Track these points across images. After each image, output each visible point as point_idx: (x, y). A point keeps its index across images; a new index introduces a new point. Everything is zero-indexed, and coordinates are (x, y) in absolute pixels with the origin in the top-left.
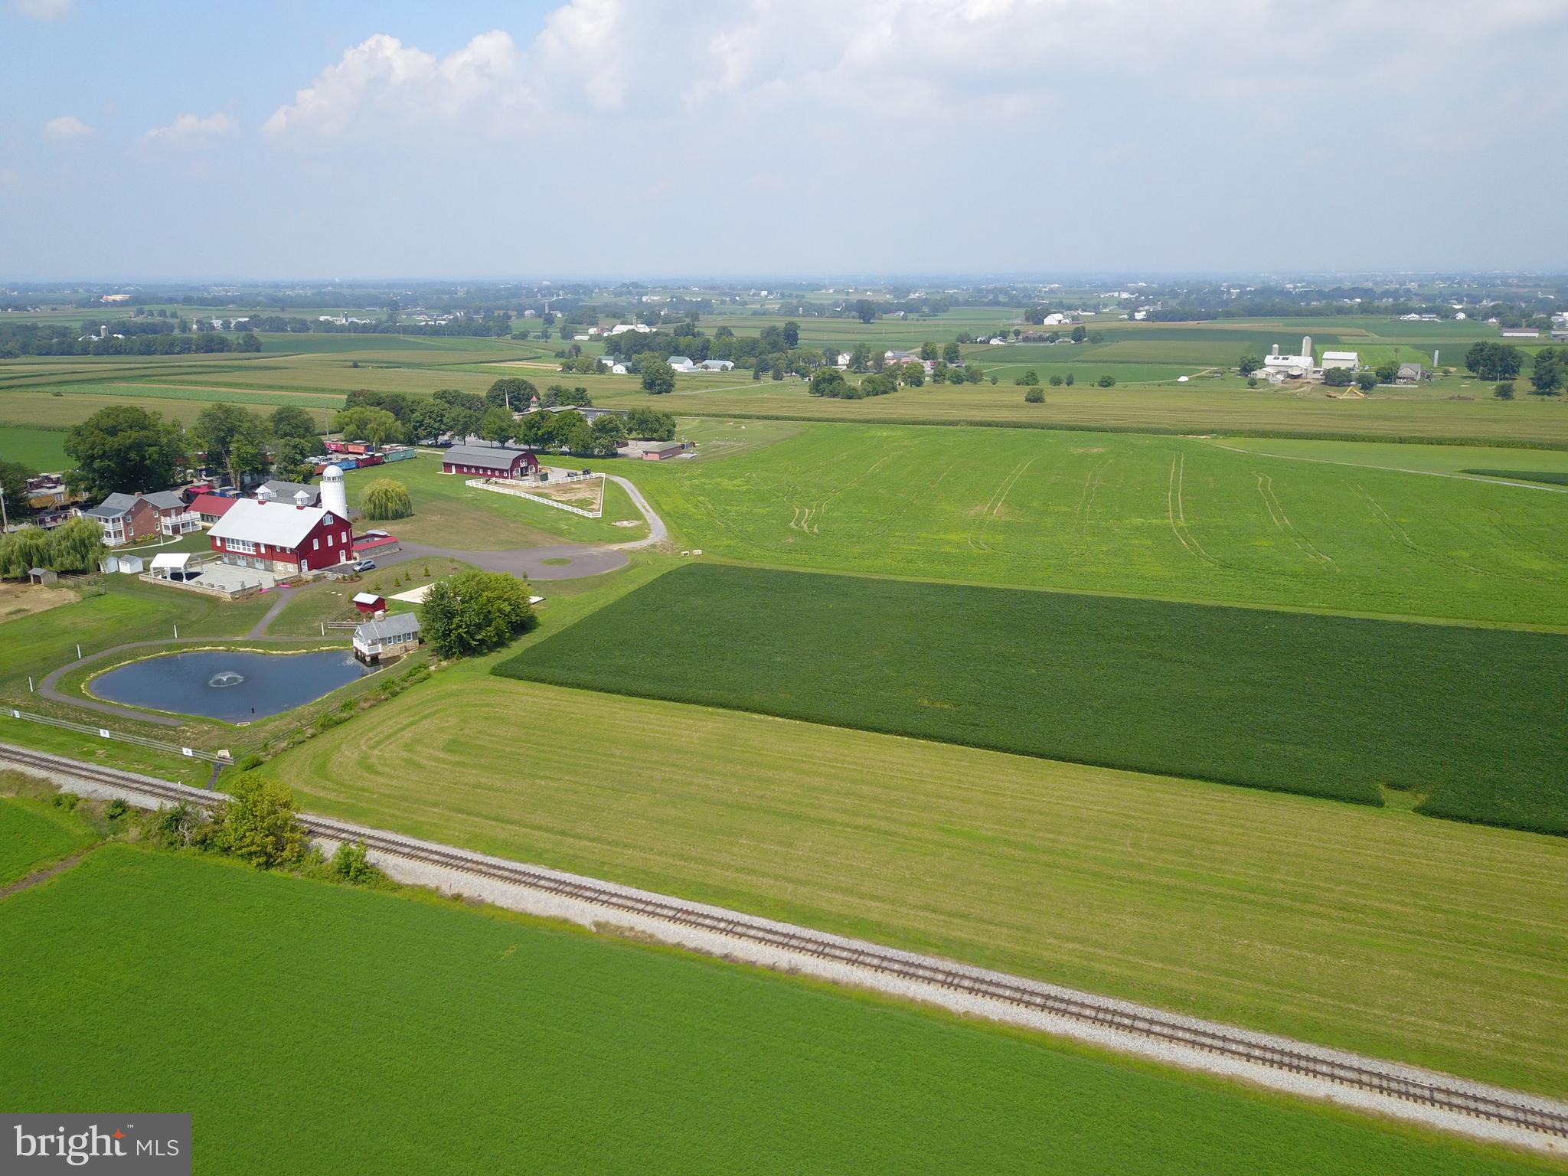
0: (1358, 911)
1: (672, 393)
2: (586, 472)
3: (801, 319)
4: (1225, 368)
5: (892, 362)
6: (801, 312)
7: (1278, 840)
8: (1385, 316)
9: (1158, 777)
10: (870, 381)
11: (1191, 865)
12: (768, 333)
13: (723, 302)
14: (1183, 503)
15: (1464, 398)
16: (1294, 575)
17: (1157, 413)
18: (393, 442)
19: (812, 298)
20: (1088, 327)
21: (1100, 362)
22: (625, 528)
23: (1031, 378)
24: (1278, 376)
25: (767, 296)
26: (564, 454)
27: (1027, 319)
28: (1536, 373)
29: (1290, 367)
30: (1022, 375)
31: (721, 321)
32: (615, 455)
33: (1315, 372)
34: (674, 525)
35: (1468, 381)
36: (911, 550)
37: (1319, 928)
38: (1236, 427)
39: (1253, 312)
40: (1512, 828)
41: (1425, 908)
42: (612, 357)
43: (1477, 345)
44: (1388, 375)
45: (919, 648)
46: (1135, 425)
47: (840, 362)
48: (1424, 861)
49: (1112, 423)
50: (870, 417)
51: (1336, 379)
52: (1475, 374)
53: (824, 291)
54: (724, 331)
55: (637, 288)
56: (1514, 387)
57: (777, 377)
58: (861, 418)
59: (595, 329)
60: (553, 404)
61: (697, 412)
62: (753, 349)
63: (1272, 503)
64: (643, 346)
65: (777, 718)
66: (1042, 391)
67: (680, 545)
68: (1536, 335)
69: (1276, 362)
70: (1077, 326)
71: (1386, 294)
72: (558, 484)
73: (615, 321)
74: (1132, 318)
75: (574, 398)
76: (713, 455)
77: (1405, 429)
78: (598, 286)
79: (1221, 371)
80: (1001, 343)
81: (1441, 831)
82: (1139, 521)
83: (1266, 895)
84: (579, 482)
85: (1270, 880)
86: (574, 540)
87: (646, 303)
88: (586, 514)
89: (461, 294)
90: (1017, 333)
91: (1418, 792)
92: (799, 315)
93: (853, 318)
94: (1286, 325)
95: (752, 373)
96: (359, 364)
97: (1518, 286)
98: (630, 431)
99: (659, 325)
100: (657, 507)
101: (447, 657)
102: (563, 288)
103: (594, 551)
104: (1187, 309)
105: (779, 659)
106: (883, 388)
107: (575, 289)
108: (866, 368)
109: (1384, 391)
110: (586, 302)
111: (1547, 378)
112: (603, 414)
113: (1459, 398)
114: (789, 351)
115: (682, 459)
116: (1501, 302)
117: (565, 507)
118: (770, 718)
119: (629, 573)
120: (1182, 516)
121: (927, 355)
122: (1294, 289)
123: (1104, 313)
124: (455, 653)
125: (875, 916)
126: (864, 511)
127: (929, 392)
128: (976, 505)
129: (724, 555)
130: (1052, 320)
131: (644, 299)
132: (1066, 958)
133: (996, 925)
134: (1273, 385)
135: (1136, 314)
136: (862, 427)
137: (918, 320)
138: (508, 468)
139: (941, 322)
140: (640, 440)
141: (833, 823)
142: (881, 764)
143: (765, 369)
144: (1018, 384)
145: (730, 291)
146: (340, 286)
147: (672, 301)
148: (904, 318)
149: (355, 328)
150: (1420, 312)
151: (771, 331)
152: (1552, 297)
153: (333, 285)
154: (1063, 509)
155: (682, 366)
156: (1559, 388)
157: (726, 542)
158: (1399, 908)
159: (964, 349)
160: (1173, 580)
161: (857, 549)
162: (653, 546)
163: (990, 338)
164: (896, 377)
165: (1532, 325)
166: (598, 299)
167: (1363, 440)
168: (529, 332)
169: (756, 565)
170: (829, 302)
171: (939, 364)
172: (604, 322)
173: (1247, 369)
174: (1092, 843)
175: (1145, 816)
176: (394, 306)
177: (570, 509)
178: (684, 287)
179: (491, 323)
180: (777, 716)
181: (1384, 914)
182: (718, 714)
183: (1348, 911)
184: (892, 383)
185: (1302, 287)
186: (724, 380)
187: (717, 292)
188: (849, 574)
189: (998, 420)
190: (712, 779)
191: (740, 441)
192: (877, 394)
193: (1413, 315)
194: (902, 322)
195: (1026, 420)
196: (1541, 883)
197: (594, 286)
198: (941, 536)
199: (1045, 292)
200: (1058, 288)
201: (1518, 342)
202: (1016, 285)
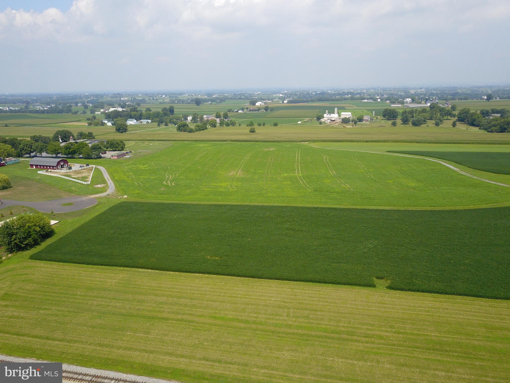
0: (371, 337)
1: (127, 132)
2: (88, 165)
3: (176, 105)
5: (206, 119)
6: (176, 102)
7: (341, 307)
8: (358, 101)
9: (296, 282)
10: (198, 126)
11: (309, 323)
12: (163, 110)
13: (150, 99)
14: (300, 167)
15: (383, 126)
16: (338, 193)
17: (291, 135)
18: (11, 156)
19: (180, 97)
20: (269, 106)
21: (273, 117)
22: (98, 188)
23: (251, 124)
24: (328, 121)
25: (165, 97)
26: (81, 158)
27: (250, 104)
28: (402, 118)
29: (332, 117)
30: (249, 123)
31: (148, 106)
32: (101, 157)
33: (339, 119)
34: (118, 185)
35: (383, 121)
36: (207, 191)
37: (358, 348)
39: (320, 100)
40: (420, 292)
41: (395, 332)
42: (107, 120)
43: (385, 109)
44: (361, 120)
45: (208, 233)
46: (284, 140)
47: (188, 119)
48: (392, 310)
49: (277, 139)
50: (197, 139)
51: (345, 121)
52: (385, 118)
53: (184, 95)
54: (148, 110)
55: (120, 95)
56: (397, 122)
57: (166, 125)
58: (194, 139)
59: (103, 110)
60: (80, 139)
61: (135, 139)
62: (158, 115)
63: (329, 166)
64: (118, 116)
65: (149, 270)
66: (254, 128)
67: (119, 194)
68: (400, 106)
69: (327, 116)
70: (266, 106)
71: (358, 94)
72: (76, 171)
73: (109, 107)
74: (283, 103)
75: (88, 136)
76: (138, 156)
77: (368, 138)
78: (105, 95)
79: (311, 119)
80: (242, 112)
81: (396, 295)
82: (286, 175)
83: (337, 334)
84: (84, 169)
85: (338, 326)
86: (76, 194)
87: (123, 100)
88: (84, 183)
89: (55, 98)
90: (247, 108)
91: (387, 280)
92: (175, 103)
93: (194, 104)
94: (330, 104)
95: (157, 124)
96: (8, 125)
97: (394, 91)
98: (107, 148)
99: (126, 108)
100: (113, 178)
101: (11, 252)
102: (92, 95)
103: (84, 198)
104: (300, 99)
105: (152, 243)
106: (202, 129)
107: (97, 96)
108: (197, 121)
109: (360, 125)
110: (101, 100)
111: (405, 119)
112: (98, 142)
113: (381, 126)
114: (171, 116)
115: (126, 158)
117: (76, 180)
118: (146, 270)
119: (97, 207)
120: (300, 172)
121: (218, 116)
122: (331, 92)
123: (275, 101)
124: (15, 250)
126: (192, 175)
127: (218, 129)
128: (232, 172)
129: (136, 197)
130: (258, 104)
131: (122, 99)
133: (233, 364)
134: (327, 124)
135: (284, 101)
136: (194, 143)
137: (215, 104)
138: (55, 165)
139: (223, 105)
140: (111, 151)
141: (167, 319)
142: (189, 288)
143: (162, 122)
144: (248, 126)
145: (152, 96)
146: (8, 96)
147: (132, 99)
148: (211, 104)
149: (11, 111)
150: (367, 99)
151: (164, 109)
152: (403, 94)
153: (5, 95)
154: (261, 171)
155: (131, 122)
156: (409, 122)
157: (137, 191)
158: (386, 334)
159: (230, 114)
160: (298, 197)
161: (188, 191)
162: (108, 195)
163: (238, 110)
164: (207, 125)
165: (399, 103)
166: (105, 99)
167: (355, 142)
168: (78, 112)
169: (148, 201)
170: (186, 99)
171: (221, 119)
172: (106, 107)
173: (319, 118)
174: (271, 317)
175: (291, 301)
176: (28, 103)
177: (78, 181)
178: (136, 94)
179: (64, 109)
180: (149, 269)
181: (381, 337)
182: (124, 270)
183: (368, 338)
184: (206, 127)
185: (333, 92)
186: (147, 126)
187: (148, 96)
188: (184, 202)
189: (240, 139)
190: (118, 303)
191: (149, 150)
192: (200, 131)
193: (366, 100)
194: (211, 105)
195: (249, 139)
196: (433, 315)
197: (104, 95)
198: (219, 184)
199: (256, 95)
200: (260, 93)
201: (396, 108)
202: (247, 92)
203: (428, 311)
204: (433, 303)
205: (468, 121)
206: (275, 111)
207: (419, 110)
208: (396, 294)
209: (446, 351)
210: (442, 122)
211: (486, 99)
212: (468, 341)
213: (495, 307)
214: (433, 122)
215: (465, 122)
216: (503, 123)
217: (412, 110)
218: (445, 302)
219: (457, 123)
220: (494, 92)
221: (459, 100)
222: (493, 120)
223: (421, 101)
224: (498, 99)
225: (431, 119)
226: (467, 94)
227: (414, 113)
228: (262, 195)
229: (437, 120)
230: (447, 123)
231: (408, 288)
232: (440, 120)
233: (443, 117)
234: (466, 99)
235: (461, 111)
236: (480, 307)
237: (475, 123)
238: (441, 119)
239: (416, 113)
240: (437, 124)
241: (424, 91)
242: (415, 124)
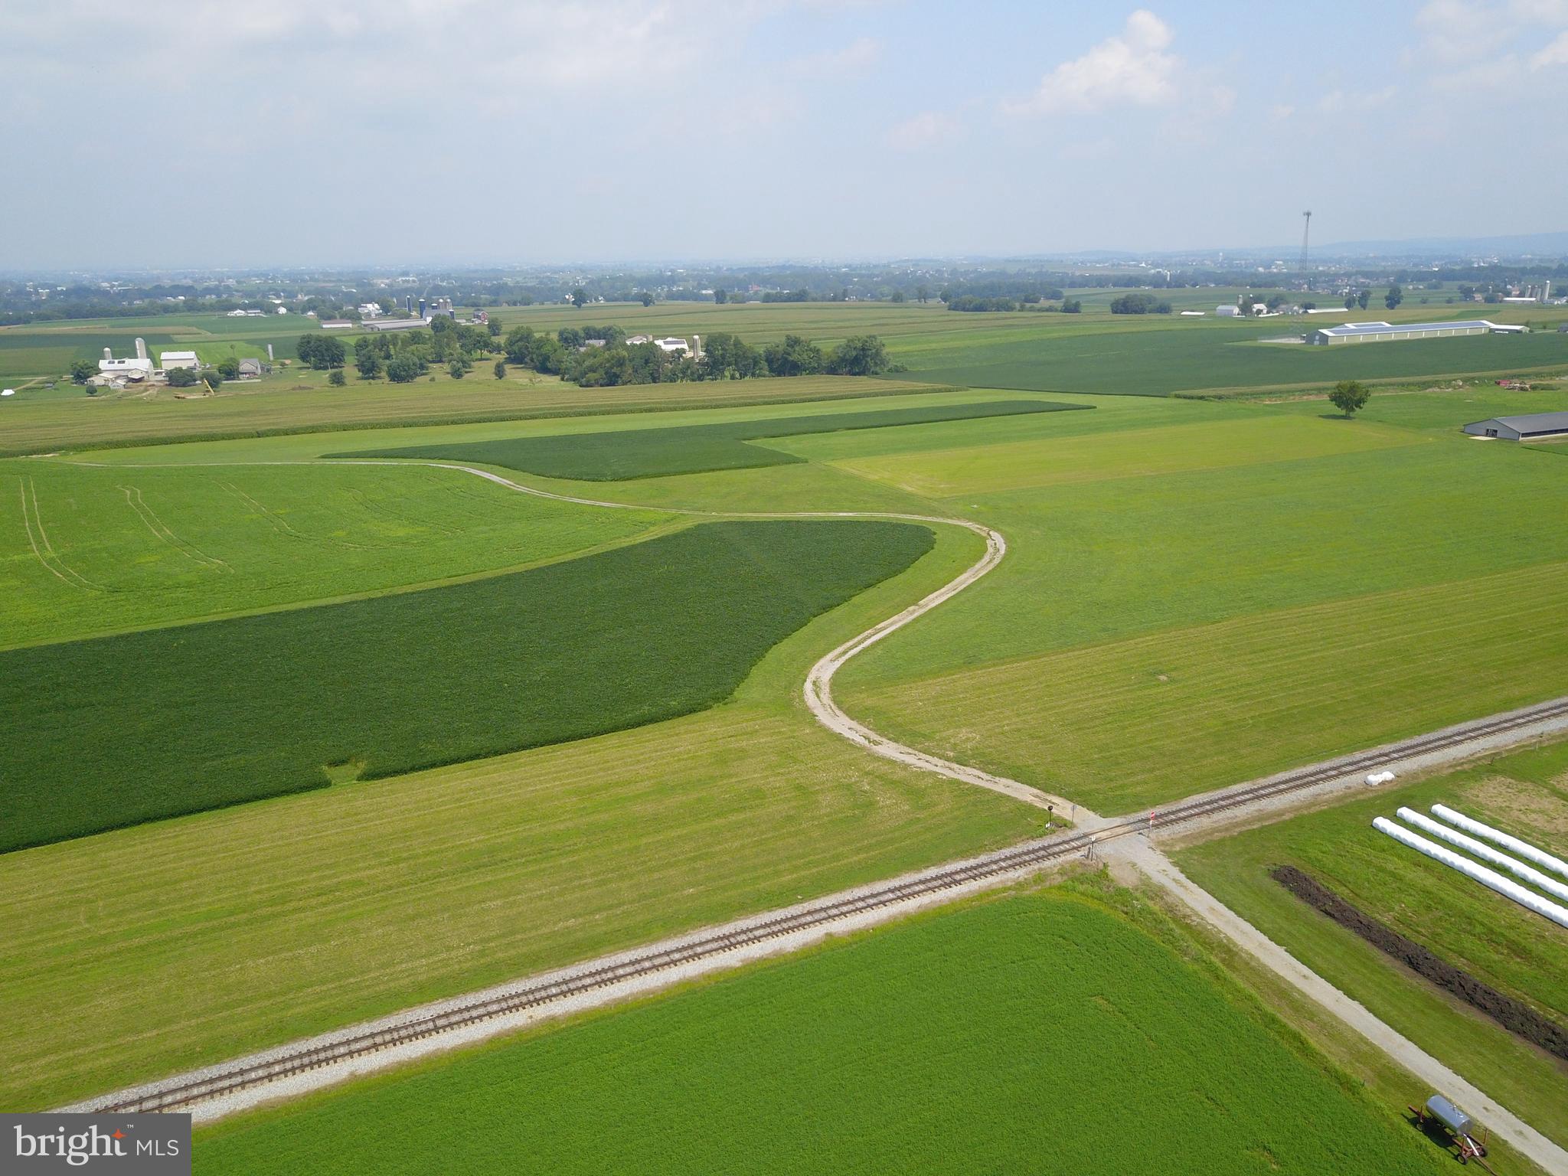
0: (333, 891)
4: (55, 377)
7: (244, 853)
8: (212, 313)
11: (161, 914)
14: (45, 531)
15: (304, 388)
16: (190, 585)
24: (118, 381)
28: (359, 361)
29: (129, 370)
33: (156, 374)
35: (304, 372)
37: (303, 922)
38: (87, 440)
39: (71, 314)
40: (439, 766)
41: (389, 863)
43: (303, 338)
44: (230, 372)
48: (377, 822)
51: (179, 379)
52: (308, 365)
56: (344, 374)
63: (147, 515)
68: (350, 325)
69: (112, 367)
71: (208, 291)
77: (261, 423)
79: (51, 380)
81: (384, 789)
83: (245, 912)
85: (245, 895)
91: (357, 761)
94: (113, 327)
97: (324, 281)
109: (230, 388)
111: (368, 365)
113: (300, 388)
116: (313, 296)
120: (48, 546)
122: (111, 287)
134: (115, 391)
150: (245, 307)
152: (355, 291)
156: (380, 372)
158: (368, 872)
165: (345, 317)
167: (223, 439)
173: (82, 375)
174: (38, 937)
175: (94, 883)
181: (358, 883)
183: (326, 894)
185: (119, 286)
193: (239, 311)
196: (471, 805)
201: (337, 333)
203: (459, 800)
204: (469, 780)
205: (532, 360)
207: (402, 336)
208: (382, 786)
209: (502, 861)
210: (470, 368)
211: (574, 303)
212: (544, 830)
213: (595, 752)
214: (447, 367)
215: (526, 363)
216: (608, 361)
217: (384, 336)
218: (495, 771)
219: (508, 367)
220: (591, 282)
221: (509, 305)
222: (588, 355)
223: (409, 309)
224: (602, 302)
225: (441, 361)
226: (528, 289)
227: (391, 347)
229: (455, 363)
230: (482, 370)
231: (410, 765)
232: (463, 362)
233: (469, 352)
234: (527, 302)
235: (511, 334)
236: (567, 759)
237: (549, 365)
238: (466, 357)
239: (395, 345)
240: (457, 374)
241: (414, 281)
242: (396, 377)
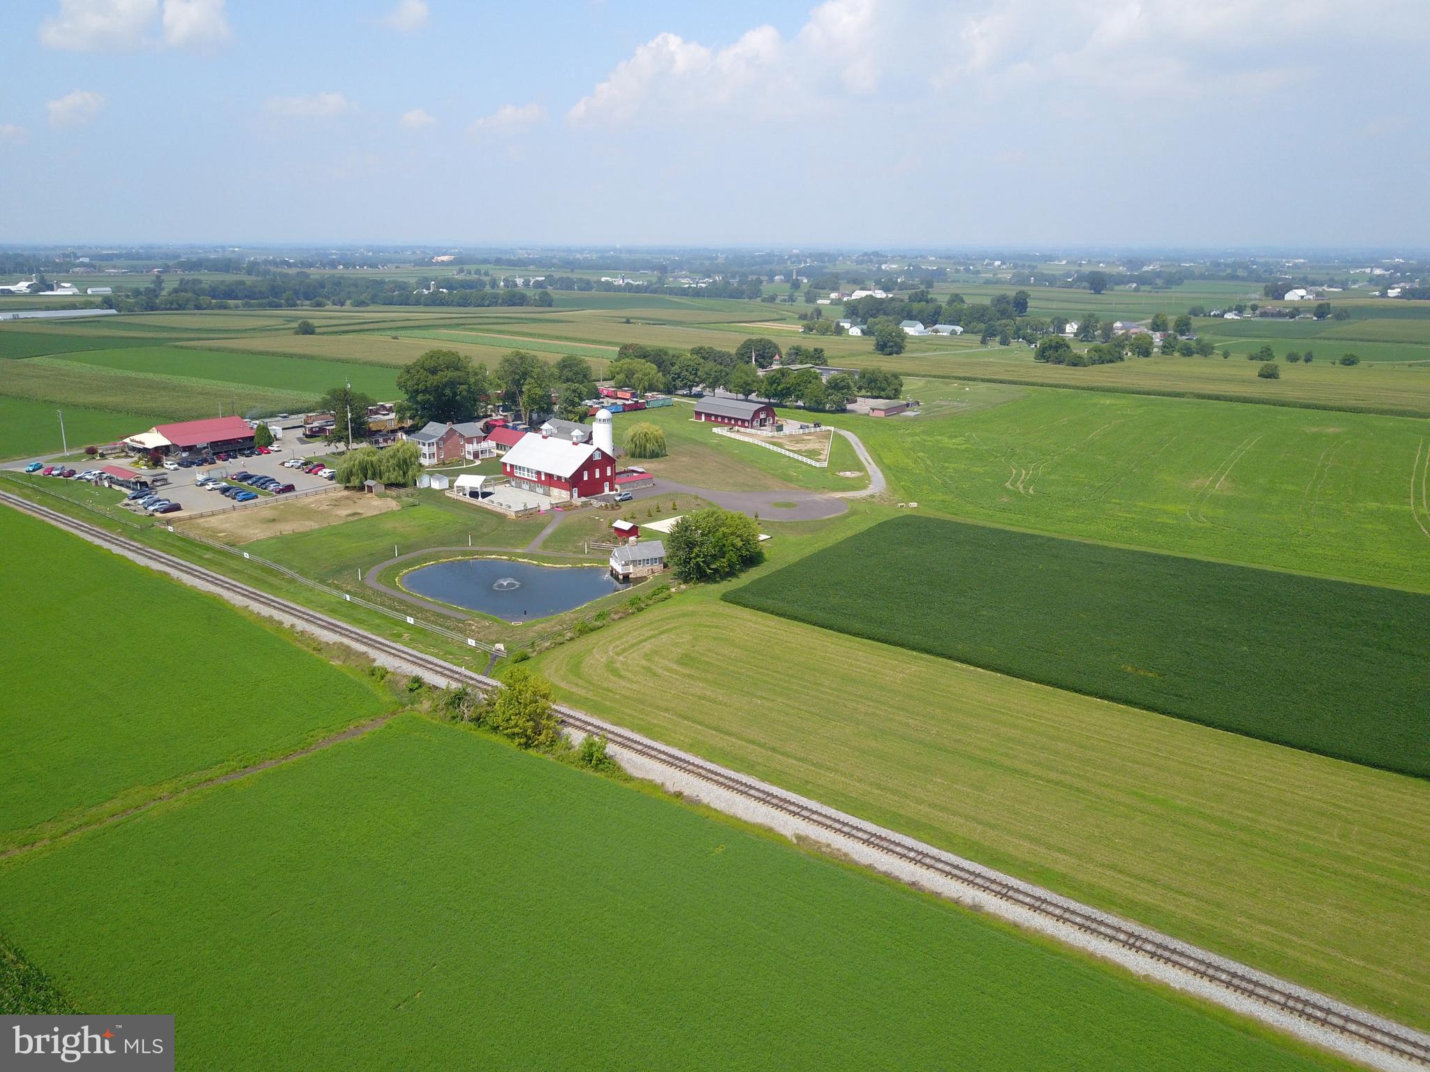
1: (901, 355)
2: (817, 425)
3: (1032, 288)
5: (1120, 332)
6: (1032, 282)
9: (1374, 770)
10: (1097, 350)
11: (1406, 866)
12: (998, 300)
13: (957, 271)
14: (1426, 490)
17: (1405, 395)
18: (654, 391)
19: (1044, 268)
20: (1333, 303)
21: (1344, 339)
22: (847, 478)
23: (1266, 354)
25: (1000, 266)
26: (799, 408)
27: (1267, 294)
30: (1257, 350)
31: (954, 288)
32: (844, 411)
34: (893, 478)
36: (1126, 518)
42: (849, 320)
45: (1127, 615)
46: (1378, 406)
47: (1067, 331)
49: (1351, 403)
50: (1094, 385)
53: (1056, 262)
54: (957, 298)
55: (879, 257)
57: (1004, 342)
58: (1085, 385)
59: (836, 294)
60: (793, 362)
61: (923, 374)
62: (983, 315)
64: (878, 311)
65: (978, 669)
66: (1276, 367)
67: (897, 497)
70: (1321, 302)
72: (791, 435)
73: (855, 287)
74: (1384, 295)
75: (812, 357)
76: (936, 414)
78: (842, 254)
80: (1236, 317)
82: (1373, 505)
84: (810, 434)
86: (800, 486)
87: (886, 271)
88: (814, 463)
89: (720, 260)
90: (1254, 308)
92: (1030, 285)
93: (1084, 288)
95: (979, 338)
96: (631, 321)
98: (860, 389)
99: (895, 292)
100: (879, 461)
101: (686, 582)
102: (810, 256)
103: (818, 497)
105: (985, 613)
106: (1108, 358)
107: (821, 257)
108: (1094, 337)
110: (830, 269)
112: (836, 372)
114: (1018, 318)
115: (907, 416)
117: (796, 456)
118: (972, 668)
119: (847, 520)
121: (1156, 327)
123: (1353, 289)
124: (693, 578)
125: (1060, 868)
126: (1081, 476)
127: (1157, 363)
128: (1198, 478)
129: (938, 510)
130: (1294, 295)
131: (883, 267)
132: (1257, 939)
133: (1185, 895)
136: (1085, 394)
137: (1150, 292)
138: (749, 418)
139: (1174, 295)
140: (868, 397)
141: (1027, 774)
143: (993, 335)
144: (1252, 359)
145: (967, 262)
146: (620, 251)
147: (909, 268)
148: (1136, 290)
149: (629, 288)
151: (1002, 299)
153: (615, 250)
154: (1290, 488)
155: (913, 330)
157: (941, 497)
159: (1196, 322)
160: (1409, 569)
161: (1071, 513)
162: (872, 496)
163: (1225, 312)
164: (1123, 348)
166: (841, 267)
168: (777, 296)
169: (969, 521)
170: (1061, 273)
171: (1169, 336)
172: (845, 287)
174: (1294, 828)
175: (1357, 808)
176: (663, 269)
177: (800, 458)
178: (921, 257)
179: (744, 287)
180: (979, 667)
182: (922, 659)
184: (1120, 352)
186: (952, 343)
187: (952, 261)
188: (1061, 537)
189: (1227, 394)
190: (912, 719)
191: (963, 402)
192: (1103, 363)
194: (1134, 294)
195: (1257, 396)
197: (839, 255)
198: (1159, 506)
199: (1289, 267)
200: (1304, 263)
202: (1257, 259)
206: (1351, 321)
228: (1292, 548)
